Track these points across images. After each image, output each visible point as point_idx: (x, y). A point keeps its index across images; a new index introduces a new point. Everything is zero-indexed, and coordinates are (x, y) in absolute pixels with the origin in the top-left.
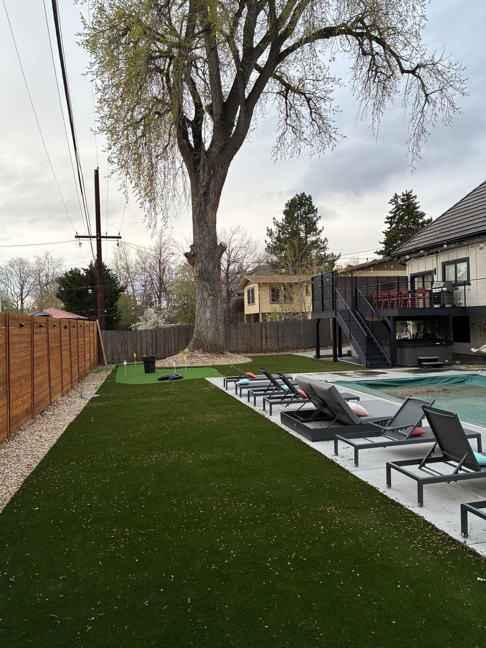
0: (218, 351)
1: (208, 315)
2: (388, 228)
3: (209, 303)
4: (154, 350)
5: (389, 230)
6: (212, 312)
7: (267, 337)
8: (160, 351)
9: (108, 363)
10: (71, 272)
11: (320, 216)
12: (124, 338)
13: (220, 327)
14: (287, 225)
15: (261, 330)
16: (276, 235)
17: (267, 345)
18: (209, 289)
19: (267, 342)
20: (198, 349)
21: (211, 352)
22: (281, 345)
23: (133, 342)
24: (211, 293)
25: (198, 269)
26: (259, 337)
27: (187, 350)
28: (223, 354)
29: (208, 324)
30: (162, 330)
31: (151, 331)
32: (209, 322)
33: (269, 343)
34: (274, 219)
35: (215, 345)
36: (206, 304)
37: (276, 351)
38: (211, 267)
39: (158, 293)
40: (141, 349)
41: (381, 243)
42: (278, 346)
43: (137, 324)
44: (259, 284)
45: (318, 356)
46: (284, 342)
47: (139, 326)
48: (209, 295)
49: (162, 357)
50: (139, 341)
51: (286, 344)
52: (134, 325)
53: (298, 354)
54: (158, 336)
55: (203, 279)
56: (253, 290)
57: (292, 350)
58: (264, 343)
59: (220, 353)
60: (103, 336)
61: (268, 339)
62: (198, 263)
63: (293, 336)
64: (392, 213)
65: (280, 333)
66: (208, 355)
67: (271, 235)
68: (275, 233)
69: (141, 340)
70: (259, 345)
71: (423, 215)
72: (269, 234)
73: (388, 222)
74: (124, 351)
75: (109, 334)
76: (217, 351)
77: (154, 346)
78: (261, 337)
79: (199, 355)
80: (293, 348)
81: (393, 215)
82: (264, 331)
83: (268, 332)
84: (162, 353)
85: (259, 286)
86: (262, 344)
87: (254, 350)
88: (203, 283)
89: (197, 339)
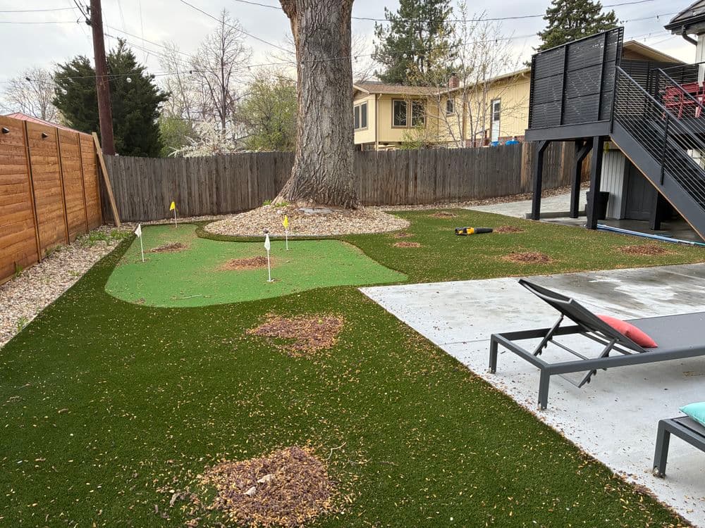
0: (345, 205)
1: (326, 126)
2: (547, 27)
3: (329, 100)
4: (215, 196)
5: (548, 30)
6: (335, 120)
7: (416, 178)
8: (226, 200)
9: (122, 221)
10: (75, 64)
11: (452, 8)
12: (154, 173)
13: (349, 153)
14: (403, 20)
15: (408, 164)
16: (388, 35)
17: (415, 192)
18: (328, 68)
19: (416, 186)
20: (306, 197)
21: (330, 205)
22: (439, 194)
23: (174, 182)
24: (332, 76)
25: (304, 23)
26: (403, 176)
27: (279, 199)
28: (354, 209)
29: (325, 145)
30: (227, 159)
31: (207, 160)
32: (328, 141)
33: (419, 189)
34: (385, 9)
35: (340, 192)
36: (322, 101)
37: (430, 203)
38: (333, 18)
39: (221, 109)
40: (190, 194)
41: (535, 50)
42: (435, 193)
43: (183, 149)
44: (377, 95)
45: (536, 214)
46: (444, 187)
47: (186, 152)
48: (329, 82)
49: (229, 210)
50: (185, 180)
51: (447, 191)
52: (178, 151)
53: (471, 208)
54: (221, 169)
55: (317, 44)
56: (365, 107)
57: (457, 200)
58: (411, 188)
59: (348, 207)
60: (111, 167)
61: (418, 181)
62: (304, 9)
63: (460, 178)
64: (555, 4)
65: (439, 172)
66: (326, 210)
67: (379, 34)
68: (386, 32)
69: (188, 177)
70: (403, 191)
71: (599, 7)
72: (377, 32)
73: (548, 18)
74: (156, 198)
75: (122, 163)
76: (343, 204)
77: (214, 190)
78: (407, 177)
79: (309, 211)
80: (459, 198)
81: (556, 7)
82: (411, 166)
83: (419, 169)
84: (229, 202)
85: (376, 99)
86: (407, 189)
87: (394, 198)
88: (317, 53)
89: (302, 177)
